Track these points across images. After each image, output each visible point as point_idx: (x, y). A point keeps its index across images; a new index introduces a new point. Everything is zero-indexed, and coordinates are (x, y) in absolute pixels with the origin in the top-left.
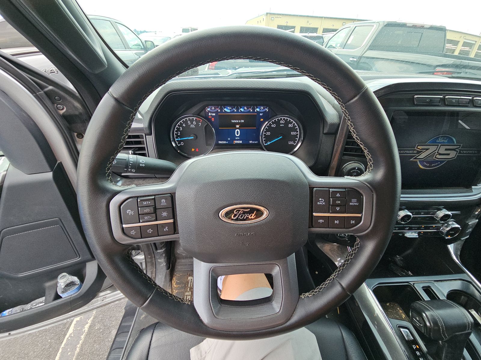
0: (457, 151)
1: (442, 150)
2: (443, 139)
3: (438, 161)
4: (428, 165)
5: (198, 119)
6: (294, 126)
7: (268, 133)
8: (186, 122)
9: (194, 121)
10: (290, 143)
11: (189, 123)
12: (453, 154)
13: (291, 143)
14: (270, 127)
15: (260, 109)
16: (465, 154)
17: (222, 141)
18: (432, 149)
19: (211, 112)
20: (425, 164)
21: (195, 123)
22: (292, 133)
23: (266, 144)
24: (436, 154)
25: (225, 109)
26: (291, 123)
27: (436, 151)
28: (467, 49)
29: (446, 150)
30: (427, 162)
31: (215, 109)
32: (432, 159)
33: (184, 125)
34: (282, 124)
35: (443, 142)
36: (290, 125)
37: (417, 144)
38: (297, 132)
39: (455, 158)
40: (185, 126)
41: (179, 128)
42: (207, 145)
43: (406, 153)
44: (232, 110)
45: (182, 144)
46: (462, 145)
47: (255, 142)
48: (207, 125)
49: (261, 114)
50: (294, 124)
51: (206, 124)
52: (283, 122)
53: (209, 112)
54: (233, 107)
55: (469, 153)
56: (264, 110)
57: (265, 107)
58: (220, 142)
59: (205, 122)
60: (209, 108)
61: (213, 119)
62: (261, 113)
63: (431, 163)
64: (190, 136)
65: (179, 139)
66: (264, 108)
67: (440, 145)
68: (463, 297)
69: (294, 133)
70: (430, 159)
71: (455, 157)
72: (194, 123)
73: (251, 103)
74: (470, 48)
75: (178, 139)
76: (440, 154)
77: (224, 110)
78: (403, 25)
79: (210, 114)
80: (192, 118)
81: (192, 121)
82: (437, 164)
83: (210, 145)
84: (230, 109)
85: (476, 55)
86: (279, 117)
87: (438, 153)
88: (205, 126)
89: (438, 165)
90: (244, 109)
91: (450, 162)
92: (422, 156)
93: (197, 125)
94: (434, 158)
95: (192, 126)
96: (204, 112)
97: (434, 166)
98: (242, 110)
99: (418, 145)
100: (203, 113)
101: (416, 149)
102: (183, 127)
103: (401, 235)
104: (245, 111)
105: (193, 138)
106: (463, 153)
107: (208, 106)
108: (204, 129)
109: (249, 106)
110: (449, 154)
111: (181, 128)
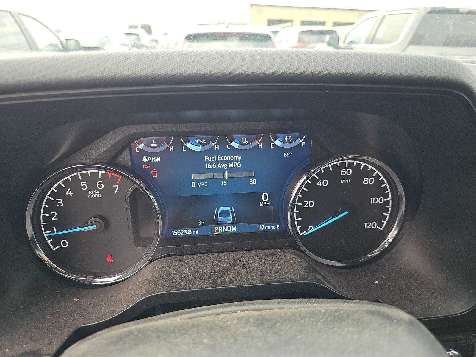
5: (110, 174)
6: (379, 183)
7: (310, 204)
8: (74, 184)
9: (100, 180)
10: (368, 225)
11: (85, 187)
13: (370, 225)
14: (312, 185)
15: (284, 142)
17: (180, 229)
19: (148, 155)
21: (100, 186)
22: (372, 200)
23: (305, 233)
25: (189, 145)
26: (369, 174)
31: (158, 146)
33: (69, 193)
34: (346, 177)
36: (367, 181)
38: (387, 196)
40: (71, 194)
41: (56, 203)
42: (137, 245)
44: (207, 147)
45: (64, 244)
47: (273, 227)
48: (137, 189)
49: (286, 155)
50: (378, 176)
51: (135, 187)
52: (349, 173)
53: (143, 153)
54: (210, 137)
56: (295, 144)
57: (298, 134)
58: (176, 233)
59: (132, 183)
60: (141, 143)
61: (154, 172)
62: (287, 150)
64: (86, 224)
65: (55, 233)
66: (294, 139)
69: (378, 200)
72: (98, 185)
73: (261, 125)
75: (53, 231)
77: (186, 148)
78: (456, 12)
79: (145, 159)
80: (91, 173)
81: (92, 181)
83: (147, 241)
84: (202, 145)
86: (337, 161)
88: (129, 193)
90: (241, 143)
93: (107, 192)
95: (94, 194)
96: (127, 153)
98: (235, 145)
100: (125, 158)
102: (66, 199)
104: (243, 148)
105: (94, 227)
107: (138, 137)
108: (128, 200)
109: (255, 136)
111: (61, 202)
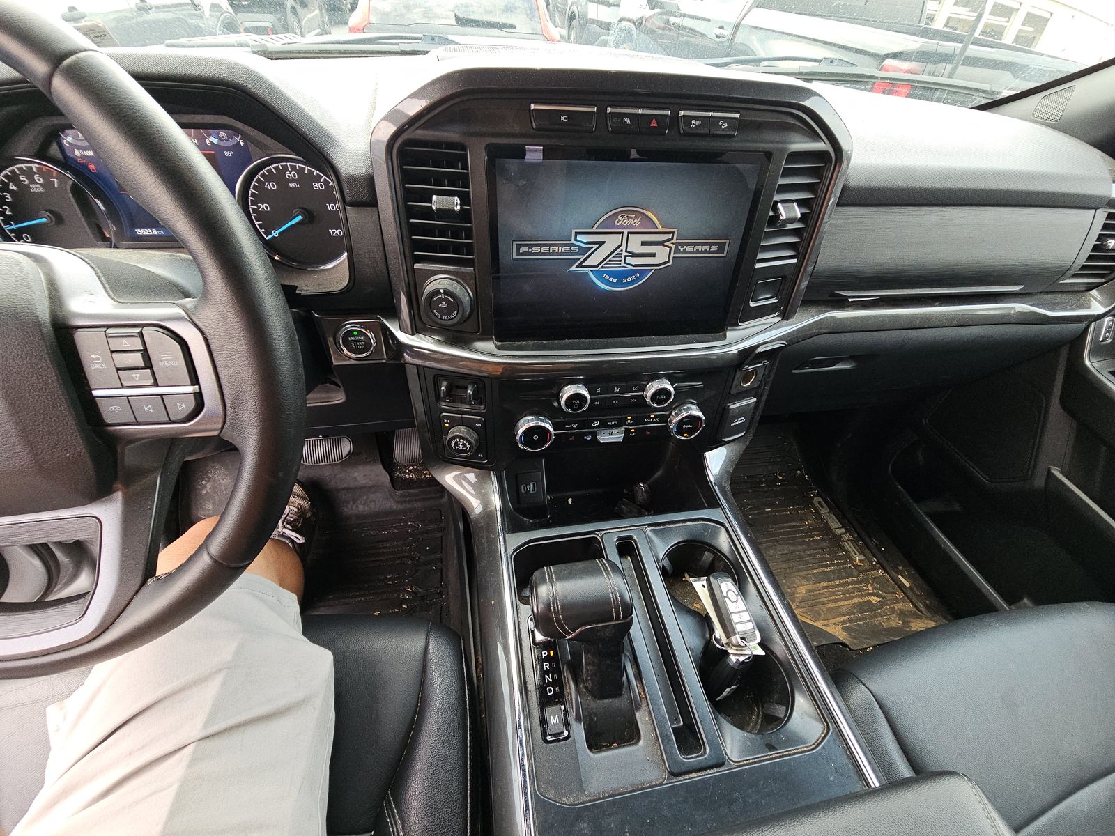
0: (671, 248)
1: (635, 244)
2: (629, 218)
3: (634, 272)
4: (615, 280)
6: (329, 188)
7: (264, 207)
8: (14, 178)
9: (36, 174)
10: (333, 232)
11: (25, 181)
12: (662, 255)
13: (336, 233)
14: (260, 188)
15: (220, 139)
16: (690, 252)
17: (144, 228)
18: (612, 242)
19: (79, 148)
20: (607, 278)
21: (39, 180)
22: (329, 207)
23: (270, 237)
24: (624, 254)
27: (623, 247)
28: (999, 21)
29: (644, 244)
30: (612, 274)
32: (619, 267)
33: (12, 187)
34: (293, 181)
35: (631, 226)
36: (316, 186)
37: (574, 231)
39: (668, 264)
40: (15, 188)
43: (554, 253)
46: (676, 231)
48: (74, 185)
49: (227, 154)
50: (326, 181)
51: (71, 182)
52: (294, 176)
53: (72, 146)
55: (698, 251)
56: (233, 142)
57: (232, 131)
58: (140, 232)
59: (67, 179)
60: (67, 135)
61: (90, 166)
62: (228, 149)
63: (620, 275)
65: (15, 227)
66: (230, 137)
67: (626, 232)
68: (706, 553)
70: (614, 267)
71: (668, 262)
72: (36, 179)
74: (1007, 19)
75: (11, 225)
76: (633, 255)
79: (77, 153)
80: (26, 167)
81: (29, 175)
82: (633, 278)
85: (1017, 38)
87: (626, 251)
88: (69, 188)
89: (637, 280)
91: (661, 273)
92: (595, 259)
93: (48, 185)
94: (623, 264)
95: (36, 188)
96: (55, 146)
97: (628, 284)
99: (576, 233)
100: (54, 151)
101: (573, 241)
102: (11, 192)
103: (589, 438)
106: (684, 252)
110: (653, 255)
111: (8, 196)
